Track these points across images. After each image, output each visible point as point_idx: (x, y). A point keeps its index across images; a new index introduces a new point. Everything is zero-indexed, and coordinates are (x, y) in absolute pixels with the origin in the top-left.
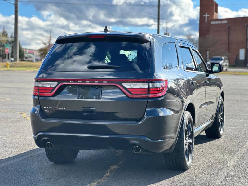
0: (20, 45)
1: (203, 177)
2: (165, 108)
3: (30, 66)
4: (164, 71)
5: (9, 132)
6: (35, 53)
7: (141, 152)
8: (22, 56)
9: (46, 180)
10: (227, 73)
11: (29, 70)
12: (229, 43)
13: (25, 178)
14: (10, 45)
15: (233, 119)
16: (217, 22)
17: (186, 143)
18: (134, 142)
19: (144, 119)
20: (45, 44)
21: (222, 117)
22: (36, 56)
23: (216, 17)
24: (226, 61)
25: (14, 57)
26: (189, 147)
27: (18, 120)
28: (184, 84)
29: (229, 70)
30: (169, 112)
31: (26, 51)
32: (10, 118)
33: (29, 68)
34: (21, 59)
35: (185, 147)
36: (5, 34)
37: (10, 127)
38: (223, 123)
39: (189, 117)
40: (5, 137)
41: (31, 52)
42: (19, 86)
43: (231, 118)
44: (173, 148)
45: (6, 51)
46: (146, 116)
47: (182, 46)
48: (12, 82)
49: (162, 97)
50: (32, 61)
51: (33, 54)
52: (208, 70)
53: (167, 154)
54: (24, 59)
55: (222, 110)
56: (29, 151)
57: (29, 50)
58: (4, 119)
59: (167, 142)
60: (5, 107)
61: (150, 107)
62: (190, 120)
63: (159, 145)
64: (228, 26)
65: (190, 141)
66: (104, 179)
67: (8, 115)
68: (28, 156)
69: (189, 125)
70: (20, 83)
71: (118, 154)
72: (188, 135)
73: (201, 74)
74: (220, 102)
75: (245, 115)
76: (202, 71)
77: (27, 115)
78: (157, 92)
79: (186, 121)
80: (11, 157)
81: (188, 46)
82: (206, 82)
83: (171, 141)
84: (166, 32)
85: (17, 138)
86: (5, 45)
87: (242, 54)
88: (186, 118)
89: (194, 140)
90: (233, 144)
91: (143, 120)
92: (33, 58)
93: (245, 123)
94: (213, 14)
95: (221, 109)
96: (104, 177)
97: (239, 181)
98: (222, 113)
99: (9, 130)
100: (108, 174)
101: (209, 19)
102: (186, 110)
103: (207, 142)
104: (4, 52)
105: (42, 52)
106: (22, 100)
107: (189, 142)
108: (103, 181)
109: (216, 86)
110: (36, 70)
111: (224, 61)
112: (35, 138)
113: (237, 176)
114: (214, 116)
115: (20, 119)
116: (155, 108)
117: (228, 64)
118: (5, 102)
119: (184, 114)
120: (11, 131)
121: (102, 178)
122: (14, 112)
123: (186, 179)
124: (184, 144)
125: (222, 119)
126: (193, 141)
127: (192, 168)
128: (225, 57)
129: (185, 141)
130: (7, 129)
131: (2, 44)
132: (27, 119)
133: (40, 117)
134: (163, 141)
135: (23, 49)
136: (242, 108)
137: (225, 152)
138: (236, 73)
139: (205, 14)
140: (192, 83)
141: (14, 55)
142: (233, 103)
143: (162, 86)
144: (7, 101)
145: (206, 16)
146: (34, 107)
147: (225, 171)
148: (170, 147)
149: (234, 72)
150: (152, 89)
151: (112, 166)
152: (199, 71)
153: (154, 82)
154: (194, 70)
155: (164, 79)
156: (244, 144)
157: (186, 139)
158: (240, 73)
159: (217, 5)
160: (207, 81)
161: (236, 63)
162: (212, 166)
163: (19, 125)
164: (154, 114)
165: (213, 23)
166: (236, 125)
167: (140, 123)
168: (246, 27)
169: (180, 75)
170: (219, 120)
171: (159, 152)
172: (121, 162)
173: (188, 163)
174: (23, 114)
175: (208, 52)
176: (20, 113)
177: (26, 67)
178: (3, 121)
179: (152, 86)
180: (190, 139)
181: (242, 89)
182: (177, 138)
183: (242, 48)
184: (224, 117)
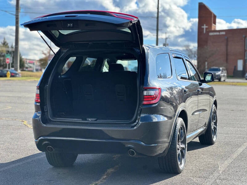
0: (20, 55)
1: (195, 179)
2: (158, 114)
3: (31, 76)
4: (158, 80)
5: (11, 139)
6: (35, 64)
7: (136, 155)
8: (22, 66)
9: (46, 182)
10: (225, 83)
11: (29, 80)
12: (227, 55)
13: (27, 180)
14: (10, 55)
15: (227, 127)
16: (215, 34)
17: (179, 148)
18: (129, 146)
19: (138, 124)
20: (45, 54)
21: (215, 125)
22: (36, 66)
23: (214, 28)
24: (224, 72)
25: (15, 67)
26: (182, 151)
27: (20, 127)
28: (178, 93)
29: (227, 80)
30: (163, 118)
31: (26, 62)
32: (12, 126)
33: (30, 78)
34: (21, 69)
35: (178, 152)
36: (5, 44)
37: (11, 134)
38: (216, 130)
39: (182, 123)
40: (7, 143)
41: (32, 62)
42: (20, 95)
43: (224, 126)
44: (167, 152)
45: (7, 61)
46: (140, 121)
47: (175, 56)
48: (12, 92)
49: (156, 103)
50: (32, 71)
51: (34, 64)
52: (201, 79)
53: (160, 158)
54: (25, 69)
55: (216, 117)
56: (30, 156)
57: (30, 60)
58: (6, 126)
59: (160, 147)
60: (6, 115)
61: (144, 113)
62: (183, 126)
63: (153, 149)
64: (226, 38)
65: (183, 146)
66: (101, 181)
67: (9, 123)
68: (30, 160)
69: (182, 131)
70: (20, 92)
71: (115, 159)
72: (181, 140)
73: (194, 83)
74: (213, 110)
75: (238, 124)
76: (195, 81)
77: (28, 122)
78: (151, 99)
79: (179, 126)
80: (13, 161)
81: (181, 57)
82: (198, 91)
83: (164, 146)
84: (165, 43)
85: (19, 144)
86: (6, 55)
87: (240, 65)
88: (179, 124)
89: (187, 145)
90: (225, 150)
91: (138, 126)
92: (33, 68)
93: (238, 131)
94: (211, 25)
95: (214, 117)
96: (101, 180)
97: (228, 183)
98: (215, 121)
99: (11, 137)
100: (105, 177)
101: (208, 30)
102: (178, 117)
103: (201, 148)
104: (5, 62)
105: (42, 62)
106: (23, 109)
107: (181, 147)
108: (100, 183)
109: (209, 95)
110: (36, 79)
111: (222, 71)
112: (36, 142)
113: (226, 179)
114: (207, 123)
115: (20, 126)
116: (149, 114)
117: (225, 74)
118: (6, 110)
119: (177, 120)
120: (13, 137)
121: (99, 180)
122: (15, 120)
123: (178, 181)
124: (176, 149)
125: (215, 126)
126: (185, 146)
127: (185, 171)
128: (223, 68)
129: (178, 146)
130: (9, 135)
131: (3, 54)
132: (28, 126)
133: (41, 122)
134: (156, 145)
135: (24, 59)
136: (236, 117)
137: (217, 157)
138: (234, 84)
139: (203, 26)
140: (185, 91)
141: (14, 65)
142: (228, 112)
143: (156, 94)
144: (8, 109)
145: (205, 27)
146: (36, 113)
147: (216, 174)
148: (164, 151)
149: (232, 82)
150: (146, 97)
151: (109, 169)
152: (192, 80)
153: (148, 90)
154: (188, 80)
155: (158, 87)
156: (236, 150)
157: (178, 144)
158: (238, 84)
159: (215, 17)
160: (200, 90)
161: (234, 74)
162: (203, 170)
163: (20, 132)
164: (147, 120)
165: (211, 34)
166: (229, 132)
167: (135, 128)
168: (244, 39)
169: (175, 83)
170: (212, 127)
171: (152, 156)
172: (117, 166)
173: (181, 167)
174: (24, 122)
175: (206, 63)
176: (21, 120)
177: (27, 76)
178: (4, 128)
179: (147, 94)
180: (182, 144)
181: (238, 99)
182: (170, 142)
183: (240, 59)
184: (217, 124)
